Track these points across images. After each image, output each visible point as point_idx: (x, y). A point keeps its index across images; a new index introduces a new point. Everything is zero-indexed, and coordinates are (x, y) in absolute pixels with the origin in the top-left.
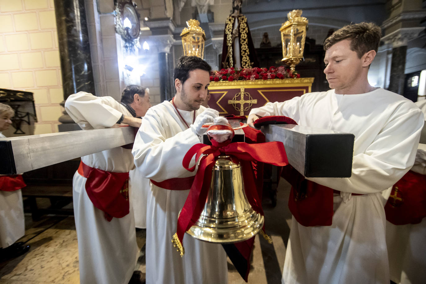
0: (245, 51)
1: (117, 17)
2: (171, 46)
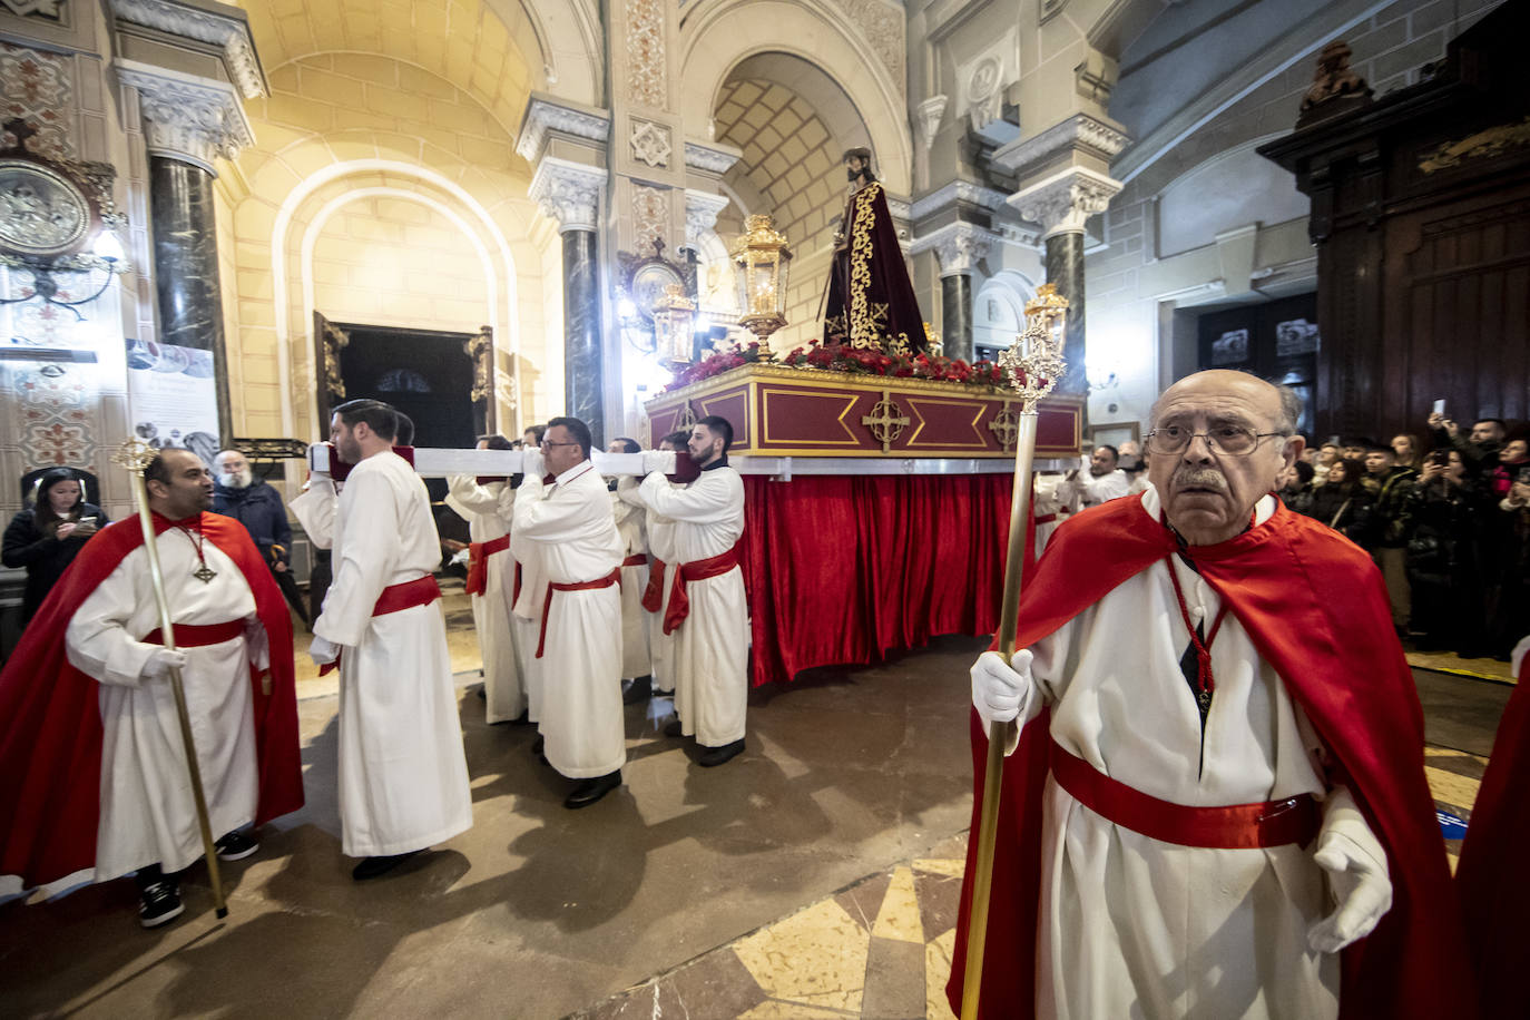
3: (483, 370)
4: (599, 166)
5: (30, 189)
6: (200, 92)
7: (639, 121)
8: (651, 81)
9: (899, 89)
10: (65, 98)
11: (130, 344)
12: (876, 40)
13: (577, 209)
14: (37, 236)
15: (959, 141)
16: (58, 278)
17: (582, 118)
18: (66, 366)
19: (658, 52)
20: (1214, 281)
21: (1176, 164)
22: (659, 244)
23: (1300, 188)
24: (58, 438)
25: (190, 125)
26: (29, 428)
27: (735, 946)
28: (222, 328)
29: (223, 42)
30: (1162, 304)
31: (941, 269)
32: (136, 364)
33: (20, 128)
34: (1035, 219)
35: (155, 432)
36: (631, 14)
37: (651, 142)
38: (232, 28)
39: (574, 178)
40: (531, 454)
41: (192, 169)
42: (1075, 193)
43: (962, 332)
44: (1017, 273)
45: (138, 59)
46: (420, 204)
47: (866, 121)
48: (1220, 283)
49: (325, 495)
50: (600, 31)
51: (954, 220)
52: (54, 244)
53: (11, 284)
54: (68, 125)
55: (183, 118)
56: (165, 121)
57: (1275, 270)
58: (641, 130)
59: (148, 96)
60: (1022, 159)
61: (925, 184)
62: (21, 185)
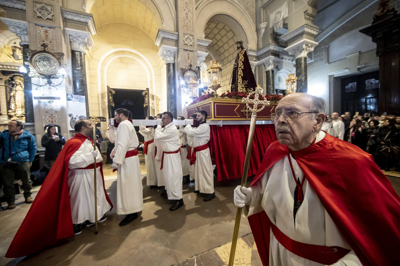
3: (147, 99)
4: (175, 46)
5: (46, 59)
6: (83, 34)
7: (185, 34)
8: (188, 24)
9: (253, 21)
10: (54, 38)
11: (67, 95)
12: (247, 9)
13: (170, 58)
14: (48, 70)
15: (270, 34)
16: (52, 80)
17: (171, 34)
18: (54, 100)
19: (190, 16)
20: (346, 69)
21: (334, 37)
22: (191, 66)
23: (373, 41)
24: (52, 117)
25: (80, 42)
26: (46, 115)
27: (215, 249)
28: (87, 91)
29: (87, 22)
30: (330, 76)
31: (265, 69)
32: (69, 100)
33: (44, 46)
34: (292, 54)
35: (73, 116)
36: (183, 7)
37: (188, 39)
38: (89, 19)
39: (169, 50)
40: (159, 121)
41: (80, 53)
42: (304, 46)
43: (272, 86)
44: (287, 69)
45: (69, 28)
46: (131, 58)
47: (245, 30)
48: (348, 69)
49: (113, 130)
50: (176, 12)
51: (269, 56)
52: (51, 72)
53: (42, 81)
54: (54, 44)
55: (79, 41)
56: (75, 42)
57: (365, 65)
58: (186, 37)
59: (71, 36)
60: (288, 38)
61: (261, 46)
62: (44, 59)
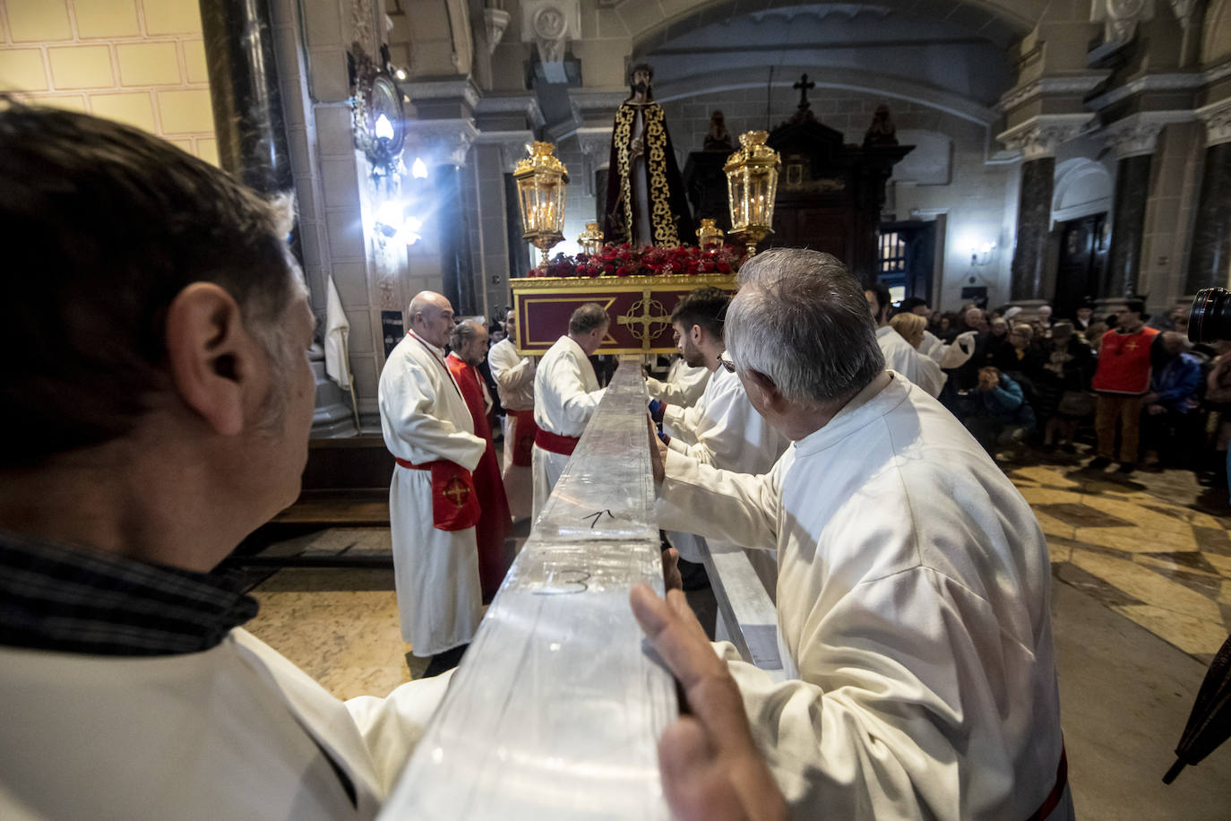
0: (660, 190)
1: (358, 111)
2: (469, 146)
15: (524, 62)
51: (525, 129)
60: (588, 104)
